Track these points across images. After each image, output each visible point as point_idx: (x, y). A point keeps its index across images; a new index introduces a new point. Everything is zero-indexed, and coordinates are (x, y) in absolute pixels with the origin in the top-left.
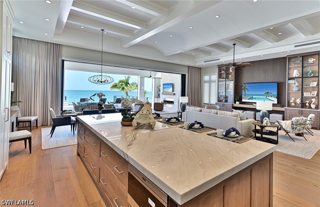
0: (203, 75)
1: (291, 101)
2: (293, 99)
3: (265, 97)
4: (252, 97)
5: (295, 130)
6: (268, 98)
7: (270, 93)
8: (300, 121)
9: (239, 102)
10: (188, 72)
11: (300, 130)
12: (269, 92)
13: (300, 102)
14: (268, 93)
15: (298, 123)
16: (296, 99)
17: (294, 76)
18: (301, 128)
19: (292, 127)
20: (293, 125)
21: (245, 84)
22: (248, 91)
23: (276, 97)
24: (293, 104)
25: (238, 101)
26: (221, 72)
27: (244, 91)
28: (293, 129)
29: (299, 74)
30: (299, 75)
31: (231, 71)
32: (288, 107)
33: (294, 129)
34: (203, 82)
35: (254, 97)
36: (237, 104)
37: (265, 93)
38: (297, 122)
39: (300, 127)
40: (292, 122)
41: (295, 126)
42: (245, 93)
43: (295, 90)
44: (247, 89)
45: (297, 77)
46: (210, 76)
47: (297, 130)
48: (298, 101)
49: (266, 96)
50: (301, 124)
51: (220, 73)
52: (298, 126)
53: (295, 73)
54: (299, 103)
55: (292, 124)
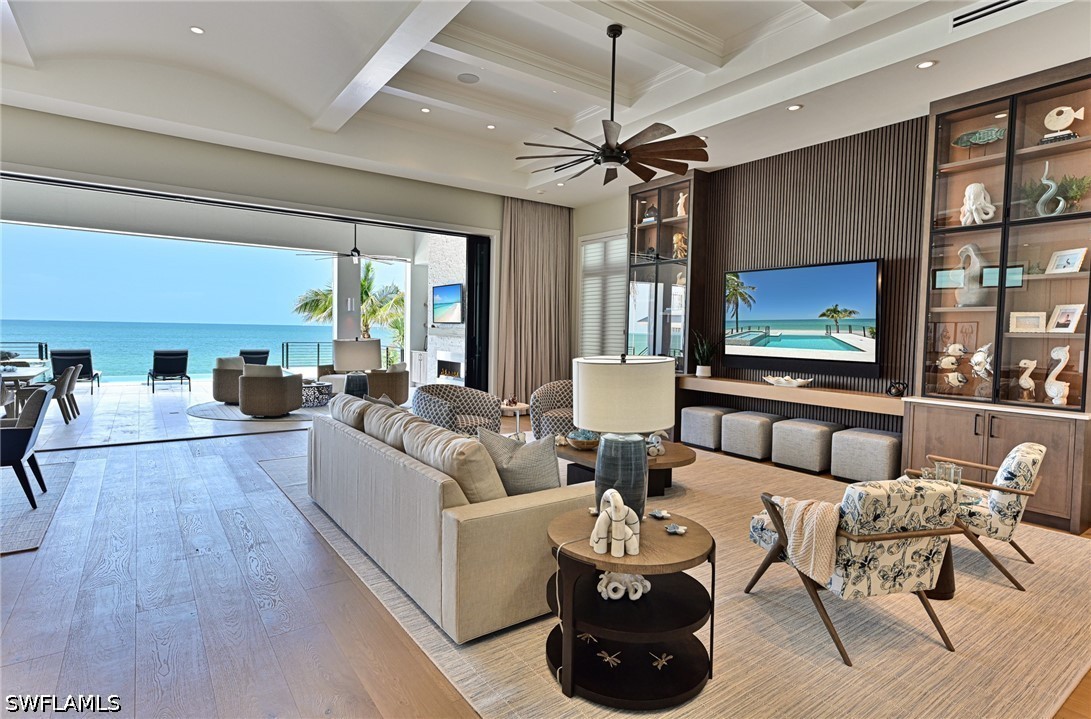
0: (581, 239)
1: (945, 362)
2: (954, 349)
3: (823, 333)
4: (766, 336)
5: (858, 578)
6: (834, 335)
7: (845, 311)
8: (901, 512)
9: (708, 368)
10: (498, 225)
11: (900, 573)
12: (839, 309)
13: (988, 367)
14: (835, 311)
15: (883, 525)
16: (968, 353)
17: (965, 221)
18: (908, 561)
19: (839, 552)
20: (849, 539)
21: (735, 274)
22: (750, 306)
23: (872, 333)
24: (953, 379)
25: (702, 365)
26: (640, 221)
27: (731, 306)
28: (846, 567)
29: (991, 210)
30: (991, 215)
31: (681, 212)
32: (924, 395)
33: (853, 571)
34: (580, 274)
35: (773, 332)
36: (702, 380)
37: (823, 315)
38: (876, 517)
39: (900, 556)
40: (842, 514)
41: (857, 550)
42: (734, 318)
43: (968, 303)
44: (744, 299)
45: (978, 222)
46: (605, 243)
47: (874, 575)
48: (981, 360)
49: (828, 328)
50: (904, 533)
51: (637, 226)
52: (887, 543)
53: (973, 202)
54: (983, 374)
55: (839, 528)
